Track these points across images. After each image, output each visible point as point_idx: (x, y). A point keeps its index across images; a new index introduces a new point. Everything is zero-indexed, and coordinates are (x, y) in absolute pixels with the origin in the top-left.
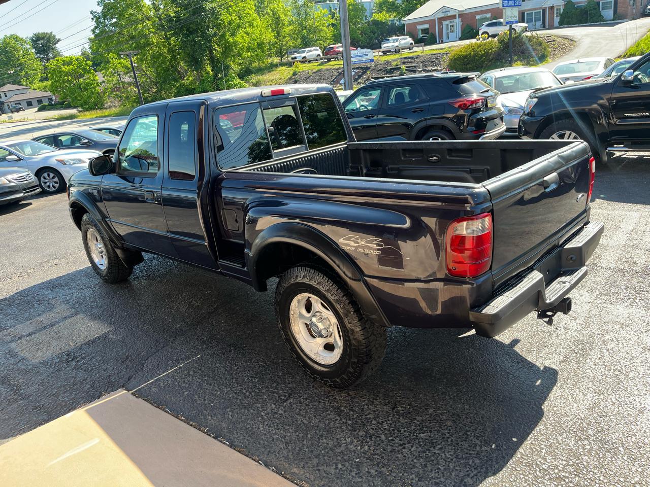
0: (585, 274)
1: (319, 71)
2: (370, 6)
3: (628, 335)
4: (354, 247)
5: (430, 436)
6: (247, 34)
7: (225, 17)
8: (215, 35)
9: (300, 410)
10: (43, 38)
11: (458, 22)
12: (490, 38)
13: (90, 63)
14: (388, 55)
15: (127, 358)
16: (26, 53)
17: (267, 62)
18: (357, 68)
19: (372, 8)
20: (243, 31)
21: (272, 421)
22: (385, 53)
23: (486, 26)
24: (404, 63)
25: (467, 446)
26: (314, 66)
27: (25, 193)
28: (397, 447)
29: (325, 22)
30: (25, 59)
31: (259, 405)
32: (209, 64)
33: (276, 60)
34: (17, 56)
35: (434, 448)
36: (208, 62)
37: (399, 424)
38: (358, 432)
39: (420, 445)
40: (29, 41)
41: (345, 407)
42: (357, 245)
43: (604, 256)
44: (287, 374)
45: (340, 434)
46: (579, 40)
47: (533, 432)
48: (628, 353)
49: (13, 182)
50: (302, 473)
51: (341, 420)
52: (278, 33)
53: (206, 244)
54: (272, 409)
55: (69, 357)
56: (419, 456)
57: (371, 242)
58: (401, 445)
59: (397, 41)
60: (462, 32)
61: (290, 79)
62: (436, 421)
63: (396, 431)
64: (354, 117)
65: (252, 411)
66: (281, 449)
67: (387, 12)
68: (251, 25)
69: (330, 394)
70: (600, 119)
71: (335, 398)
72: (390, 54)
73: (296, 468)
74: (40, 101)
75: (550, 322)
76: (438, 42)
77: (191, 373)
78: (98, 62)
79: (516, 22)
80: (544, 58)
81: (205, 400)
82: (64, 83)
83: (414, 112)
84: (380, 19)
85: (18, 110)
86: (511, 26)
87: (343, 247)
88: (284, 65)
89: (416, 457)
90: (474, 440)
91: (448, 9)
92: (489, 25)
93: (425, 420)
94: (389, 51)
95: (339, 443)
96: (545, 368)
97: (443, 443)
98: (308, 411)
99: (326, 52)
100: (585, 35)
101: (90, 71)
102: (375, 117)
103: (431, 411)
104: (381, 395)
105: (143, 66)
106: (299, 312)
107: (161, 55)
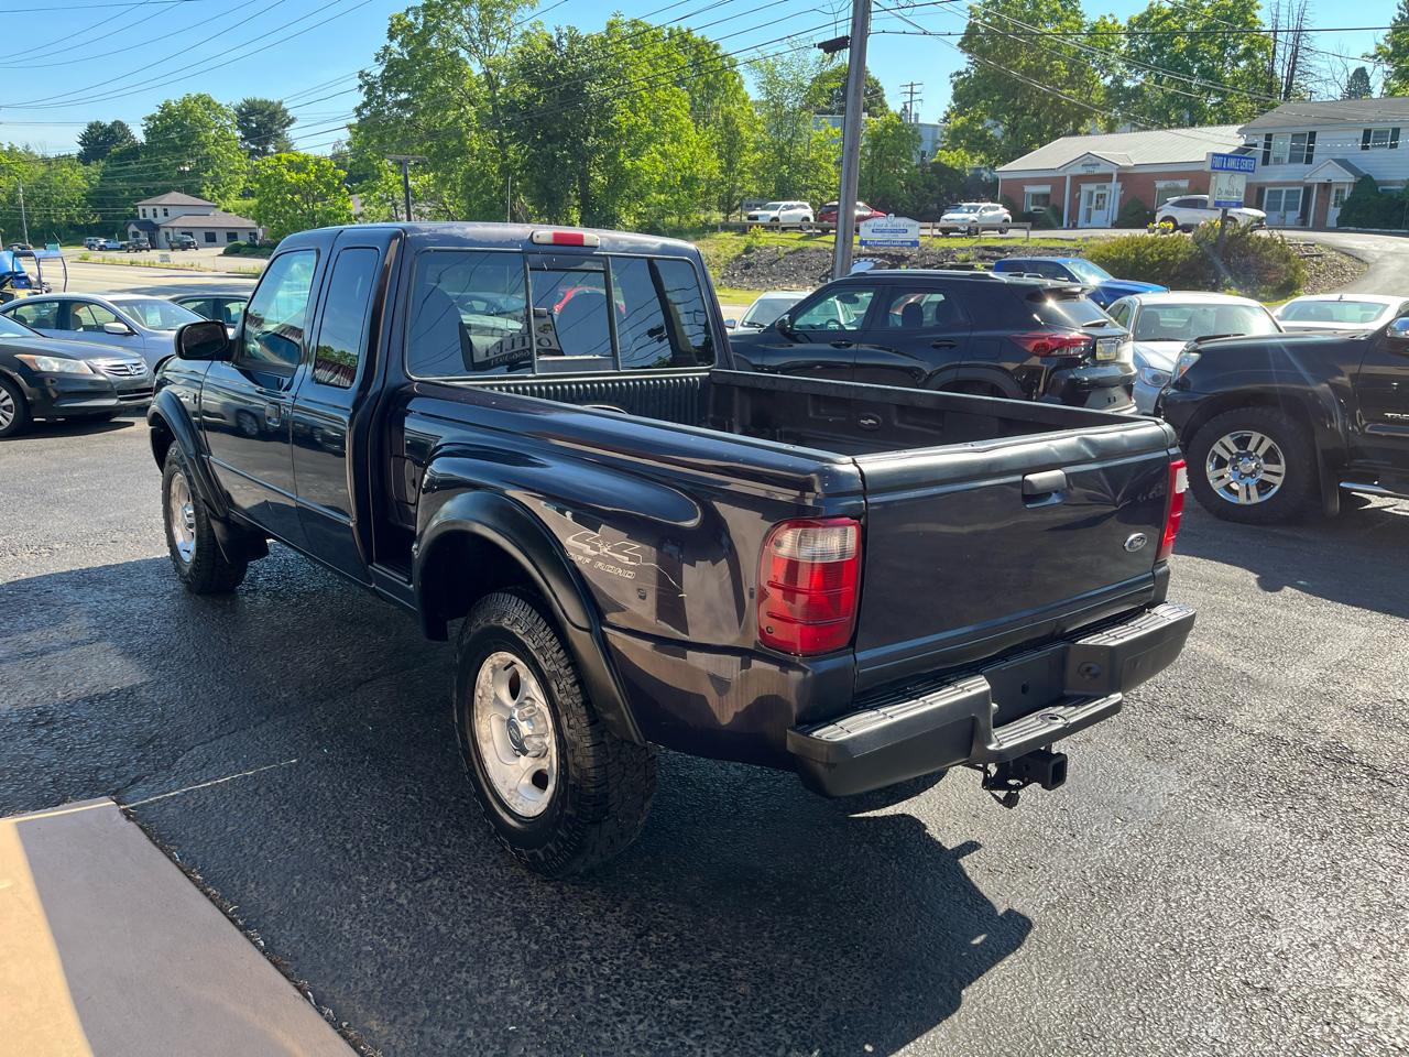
0: (1116, 708)
1: (800, 250)
2: (934, 134)
3: (1227, 877)
4: (589, 556)
5: (690, 1007)
6: (664, 155)
7: (622, 118)
8: (597, 149)
9: (444, 903)
10: (262, 113)
11: (1114, 188)
12: (1177, 232)
13: (342, 173)
14: (952, 237)
15: (151, 741)
16: (223, 137)
17: (698, 218)
18: (881, 256)
19: (939, 138)
20: (657, 150)
21: (375, 915)
22: (946, 232)
23: (1172, 205)
24: (982, 258)
25: (759, 1041)
26: (792, 240)
27: (121, 399)
28: (610, 1017)
29: (831, 153)
30: (219, 148)
31: (364, 879)
32: (578, 206)
33: (717, 217)
34: (203, 138)
35: (688, 1033)
36: (577, 203)
37: (638, 970)
38: (543, 970)
39: (659, 1022)
40: (232, 111)
41: (539, 915)
42: (596, 553)
43: (1250, 705)
44: (453, 826)
45: (501, 968)
46: (1377, 261)
47: (918, 1040)
48: (1210, 916)
49: (103, 375)
50: (385, 1032)
51: (519, 939)
52: (730, 162)
53: (351, 525)
54: (388, 891)
55: (42, 719)
56: (647, 1044)
57: (619, 550)
58: (618, 1014)
59: (975, 212)
60: (1122, 212)
61: (738, 258)
62: (716, 979)
63: (622, 983)
64: (811, 341)
65: (344, 888)
66: (366, 974)
67: (967, 149)
68: (675, 139)
69: (522, 884)
70: (1331, 420)
71: (528, 894)
72: (956, 237)
73: (377, 1020)
74: (232, 236)
75: (1010, 801)
76: (1065, 225)
77: (262, 790)
78: (357, 173)
79: (1239, 205)
80: (1291, 290)
81: (260, 848)
82: (283, 205)
83: (935, 347)
84: (952, 162)
85: (185, 246)
86: (1225, 212)
87: (572, 555)
88: (731, 230)
89: (639, 1045)
90: (779, 1032)
91: (1095, 160)
92: (1178, 204)
93: (697, 972)
94: (956, 230)
95: (491, 985)
96: (1009, 912)
97: (711, 1027)
98: (460, 908)
99: (822, 214)
100: (1392, 254)
101: (339, 189)
102: (853, 348)
103: (716, 956)
104: (626, 905)
105: (445, 193)
106: (495, 694)
107: (483, 174)
